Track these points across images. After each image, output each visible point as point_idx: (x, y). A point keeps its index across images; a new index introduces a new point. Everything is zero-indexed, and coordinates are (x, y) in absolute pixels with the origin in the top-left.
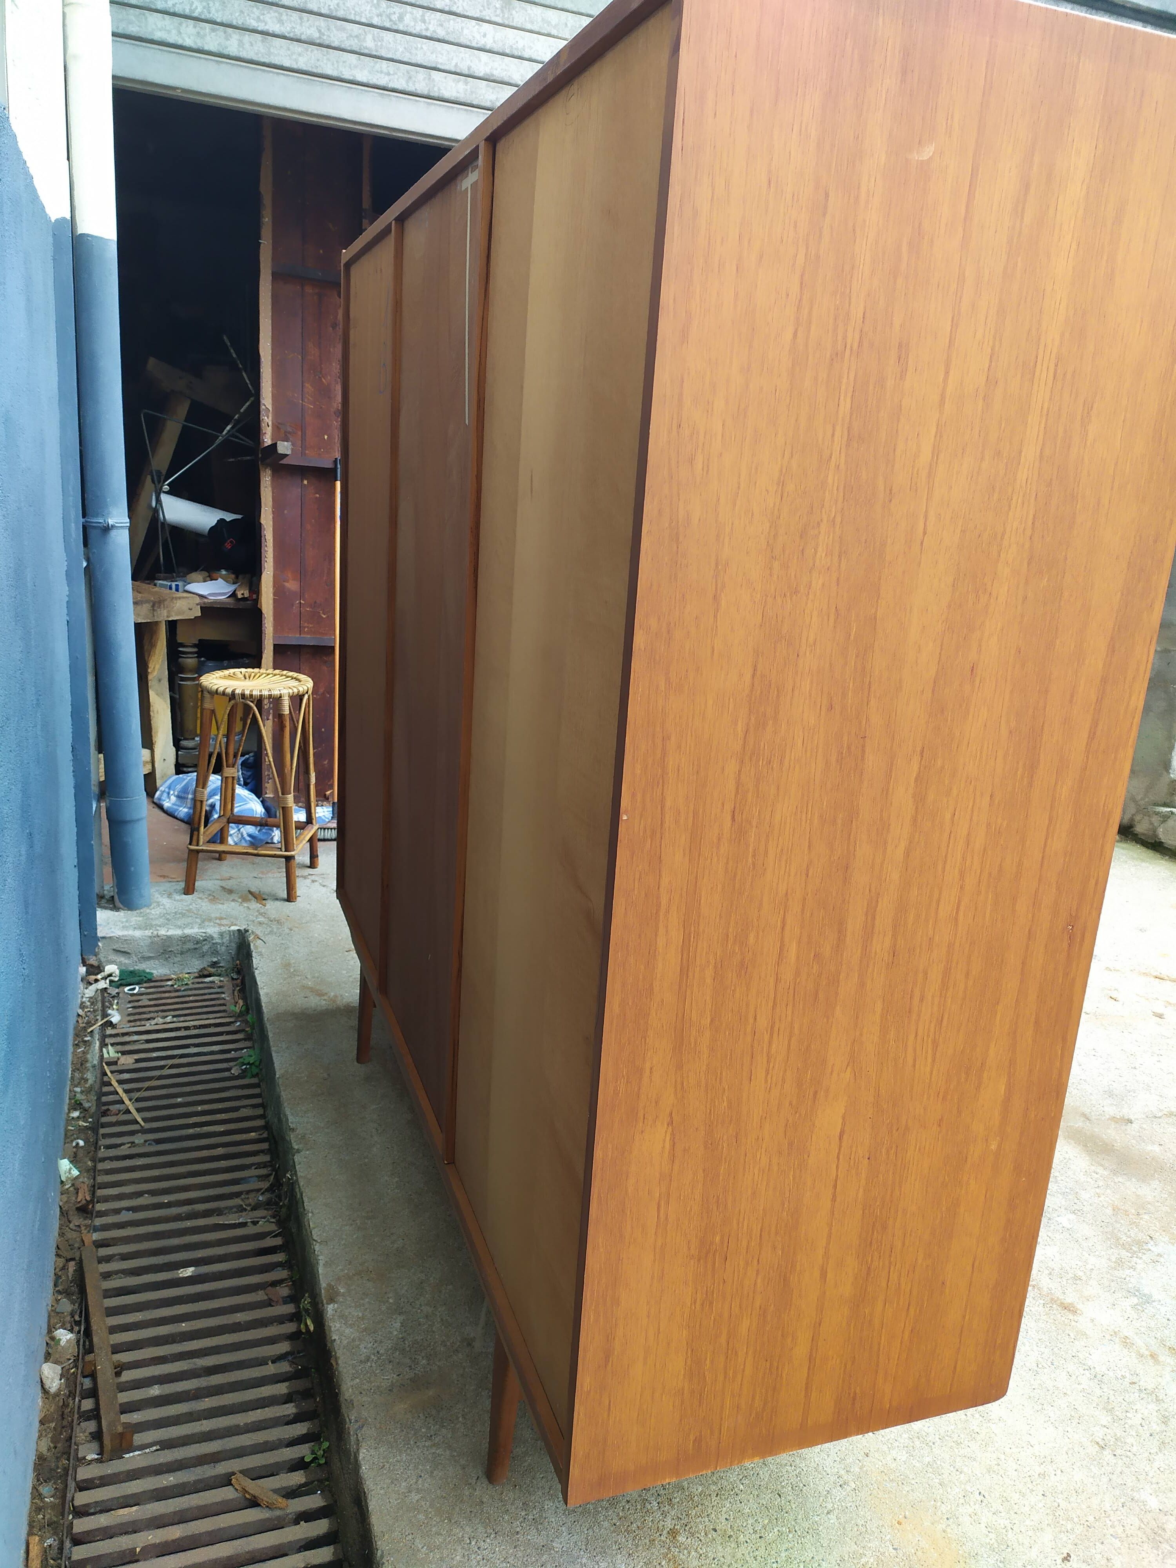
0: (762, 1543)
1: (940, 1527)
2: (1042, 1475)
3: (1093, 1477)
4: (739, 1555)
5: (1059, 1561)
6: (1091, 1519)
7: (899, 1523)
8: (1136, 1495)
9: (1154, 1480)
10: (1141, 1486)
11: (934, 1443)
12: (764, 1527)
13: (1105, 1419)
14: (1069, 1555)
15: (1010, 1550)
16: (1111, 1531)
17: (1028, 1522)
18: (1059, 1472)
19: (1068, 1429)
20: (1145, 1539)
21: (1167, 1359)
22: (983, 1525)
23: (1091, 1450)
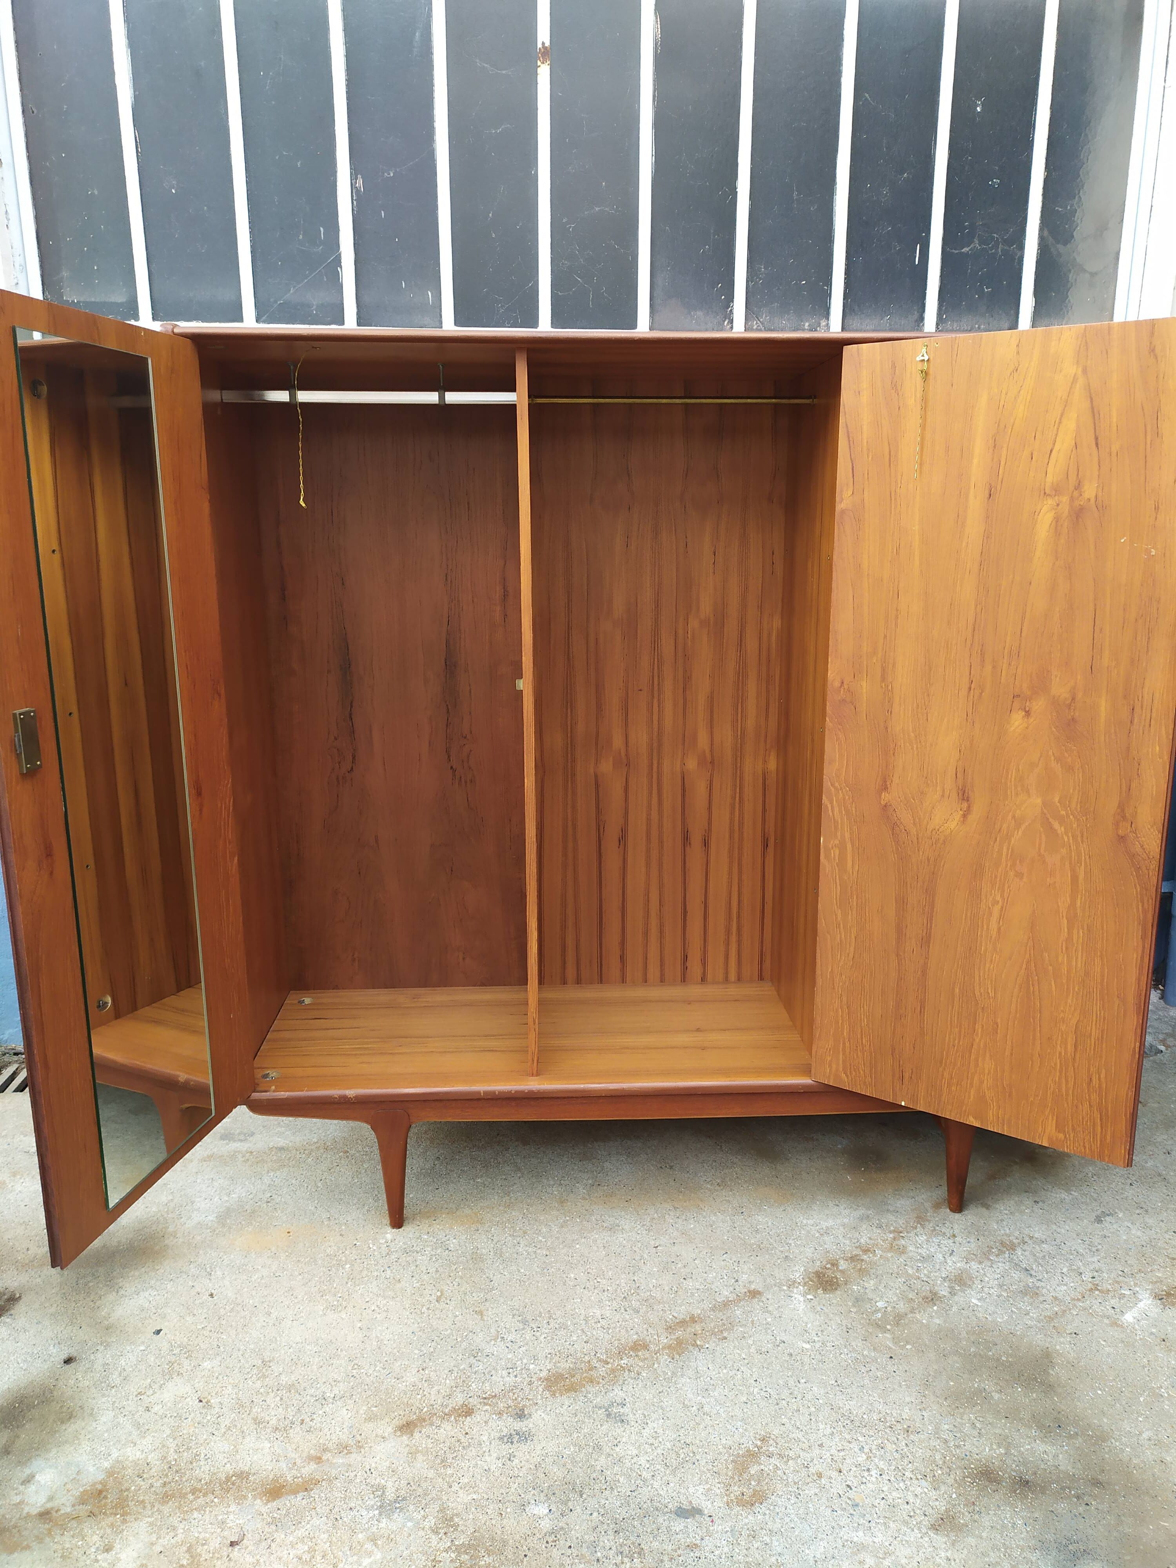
0: (318, 1179)
1: (273, 1249)
2: (269, 1314)
3: (248, 1342)
5: (213, 1291)
6: (224, 1322)
7: (289, 1232)
8: (219, 1358)
9: (220, 1377)
10: (222, 1366)
13: (284, 1379)
14: (213, 1297)
15: (237, 1272)
16: (209, 1328)
17: (246, 1289)
18: (264, 1324)
19: (291, 1350)
20: (190, 1343)
21: (309, 1469)
22: (260, 1267)
23: (267, 1355)
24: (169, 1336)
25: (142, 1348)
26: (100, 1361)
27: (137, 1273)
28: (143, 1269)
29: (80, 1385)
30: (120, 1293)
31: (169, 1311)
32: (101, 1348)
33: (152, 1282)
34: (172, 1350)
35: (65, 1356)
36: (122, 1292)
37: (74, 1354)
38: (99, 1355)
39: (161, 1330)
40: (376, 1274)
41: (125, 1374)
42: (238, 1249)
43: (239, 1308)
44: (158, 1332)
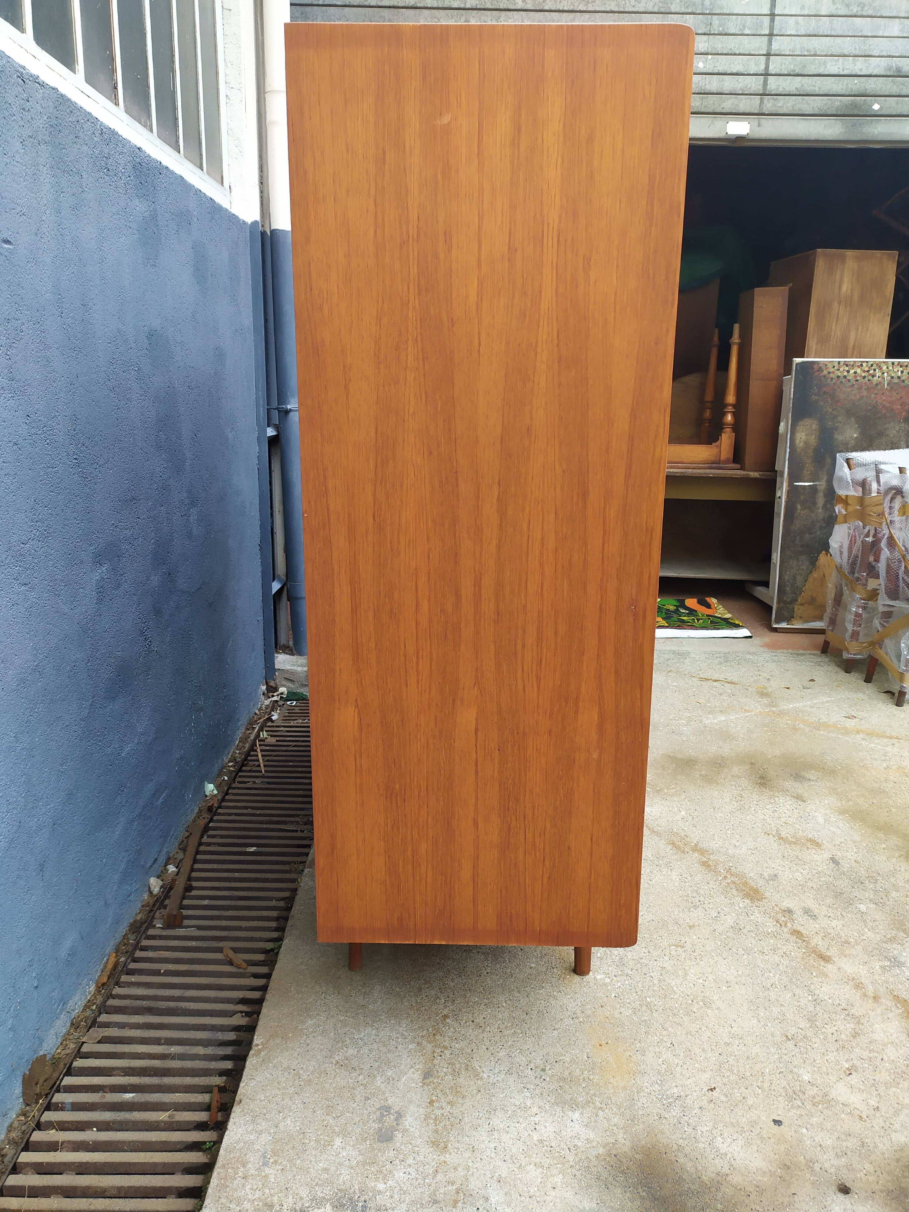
1: (628, 1053)
2: (727, 1044)
3: (768, 1053)
4: (481, 1037)
5: (705, 1089)
6: (748, 1074)
7: (600, 1045)
8: (796, 1070)
10: (804, 1066)
11: (656, 1011)
12: (506, 1027)
13: (804, 1025)
14: (715, 1088)
15: (672, 1076)
16: (759, 1084)
17: (697, 1065)
18: (742, 1045)
19: (769, 1024)
20: (783, 1094)
21: (887, 1002)
22: (661, 1060)
23: (778, 1039)
24: (780, 1113)
25: (804, 1131)
26: (835, 1162)
27: (690, 1164)
28: (682, 1160)
29: (872, 1170)
30: (728, 1171)
31: (745, 1119)
32: (817, 1167)
33: (701, 1145)
34: (799, 1107)
35: (841, 1196)
36: (726, 1170)
37: (834, 1188)
38: (827, 1165)
39: (774, 1120)
40: (656, 982)
41: (843, 1136)
42: (633, 1082)
43: (727, 1066)
44: (777, 1123)
